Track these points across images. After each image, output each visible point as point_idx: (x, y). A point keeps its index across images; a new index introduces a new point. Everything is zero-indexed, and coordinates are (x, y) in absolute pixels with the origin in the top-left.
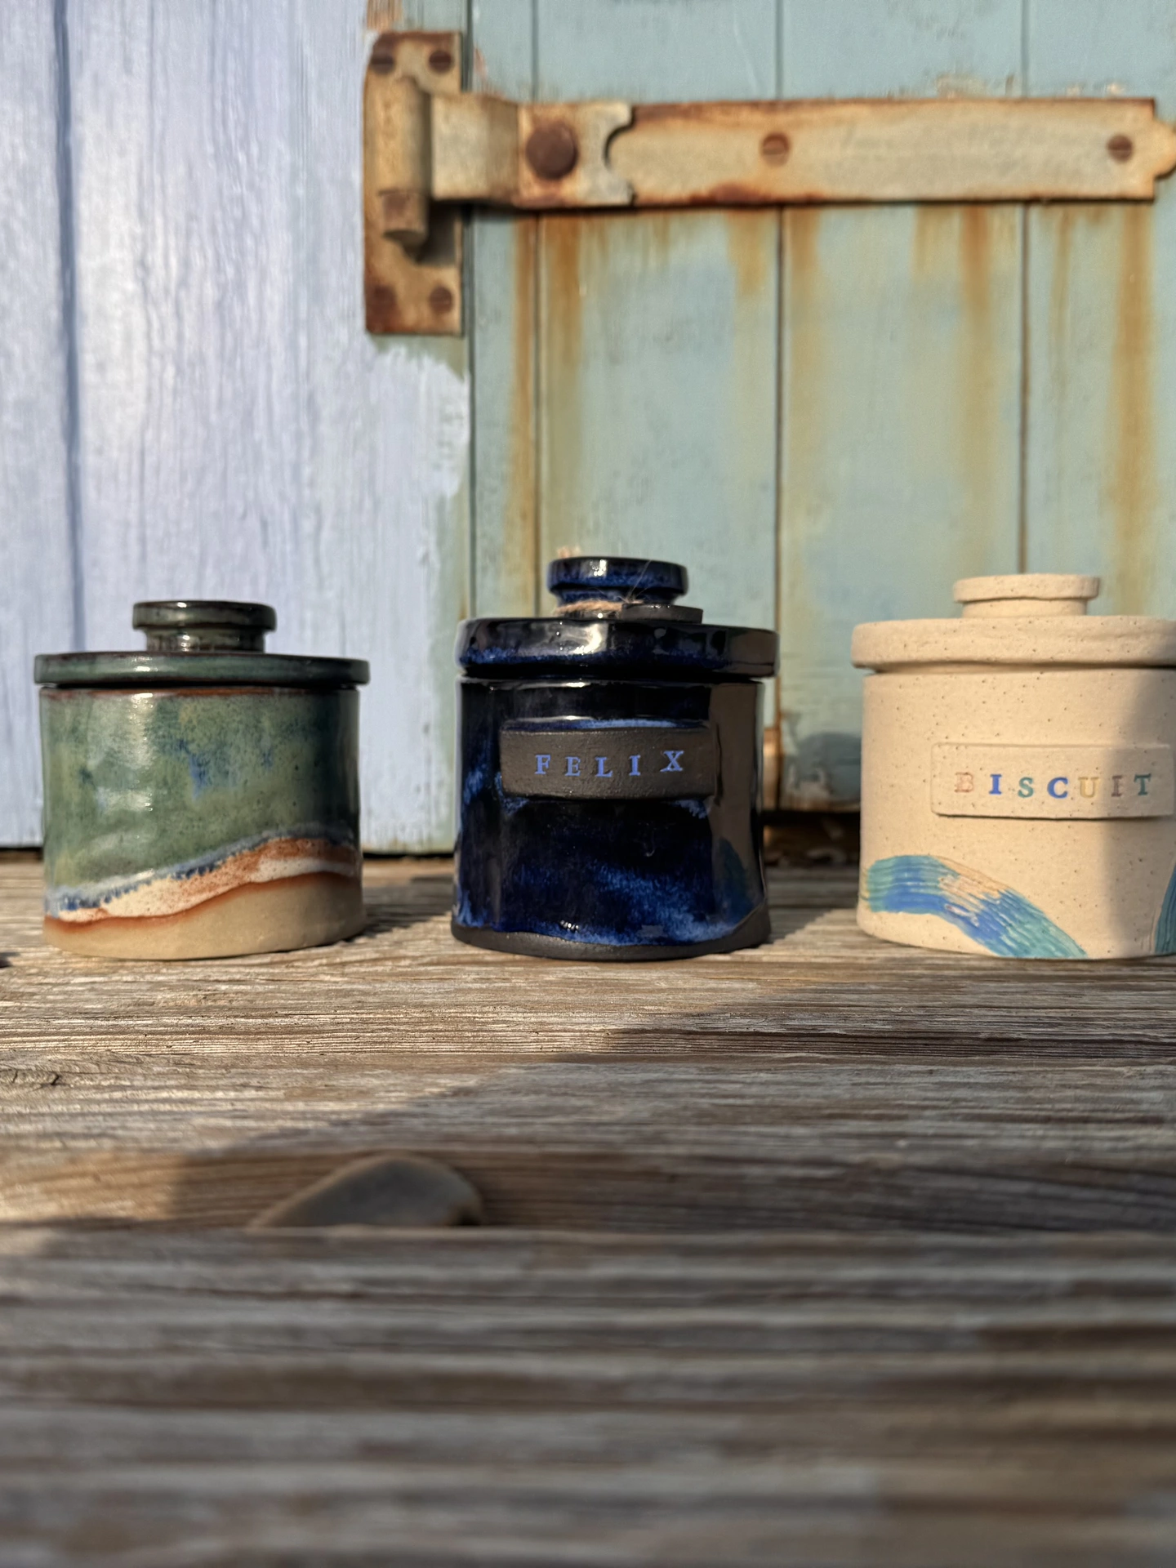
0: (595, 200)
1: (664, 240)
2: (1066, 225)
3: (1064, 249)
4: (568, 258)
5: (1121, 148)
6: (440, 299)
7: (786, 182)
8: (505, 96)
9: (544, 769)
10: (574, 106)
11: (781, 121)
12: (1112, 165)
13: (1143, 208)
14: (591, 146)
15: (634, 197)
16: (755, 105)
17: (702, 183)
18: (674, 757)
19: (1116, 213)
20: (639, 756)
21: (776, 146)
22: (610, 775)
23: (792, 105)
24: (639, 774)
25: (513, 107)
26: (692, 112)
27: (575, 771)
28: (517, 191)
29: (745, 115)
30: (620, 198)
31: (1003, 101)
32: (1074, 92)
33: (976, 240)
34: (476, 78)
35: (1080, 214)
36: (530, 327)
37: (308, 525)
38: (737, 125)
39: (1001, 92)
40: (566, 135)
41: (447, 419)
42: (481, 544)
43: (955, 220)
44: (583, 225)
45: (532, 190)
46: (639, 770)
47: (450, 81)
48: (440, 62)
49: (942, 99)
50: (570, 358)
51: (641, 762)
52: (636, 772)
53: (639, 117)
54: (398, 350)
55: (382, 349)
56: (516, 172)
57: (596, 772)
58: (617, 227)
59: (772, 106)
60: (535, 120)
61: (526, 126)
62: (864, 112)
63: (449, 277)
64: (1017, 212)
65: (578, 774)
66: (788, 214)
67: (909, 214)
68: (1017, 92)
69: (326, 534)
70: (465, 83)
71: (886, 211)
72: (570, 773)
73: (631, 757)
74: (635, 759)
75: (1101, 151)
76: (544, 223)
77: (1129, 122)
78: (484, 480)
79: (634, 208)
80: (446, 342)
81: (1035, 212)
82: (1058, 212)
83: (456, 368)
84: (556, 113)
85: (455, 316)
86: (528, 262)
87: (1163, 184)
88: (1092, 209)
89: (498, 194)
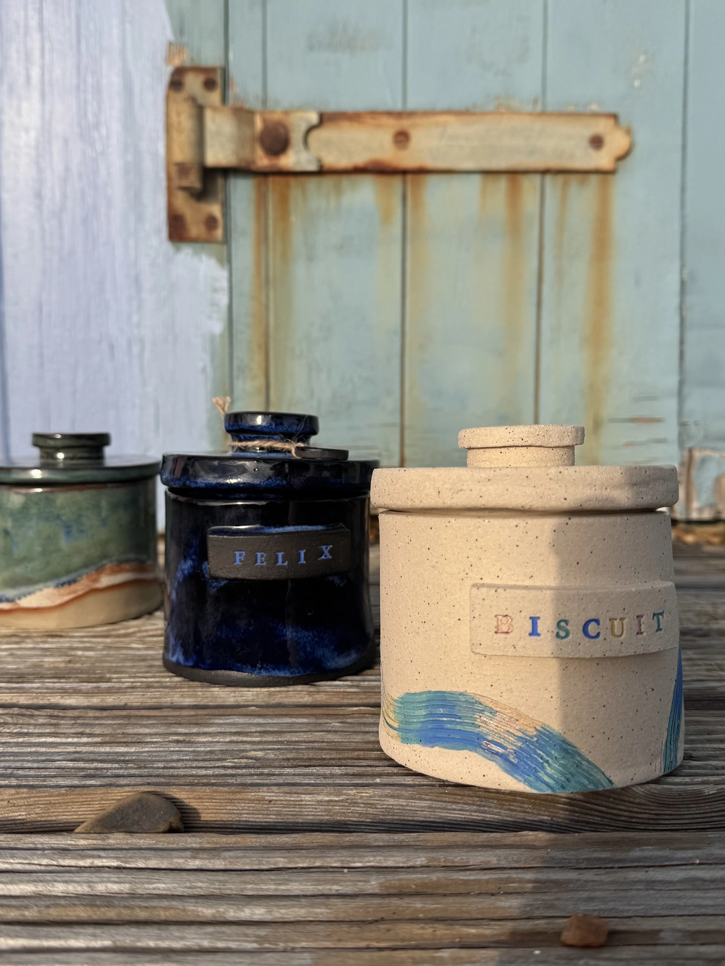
0: (299, 168)
1: (339, 191)
2: (565, 185)
3: (563, 200)
4: (284, 200)
5: (597, 142)
6: (211, 222)
7: (407, 159)
8: (247, 106)
9: (240, 561)
10: (287, 113)
11: (405, 123)
12: (591, 152)
13: (609, 177)
14: (296, 137)
15: (321, 167)
16: (390, 114)
17: (360, 159)
18: (326, 549)
19: (594, 179)
20: (305, 551)
21: (402, 138)
22: (286, 564)
23: (411, 114)
24: (305, 562)
25: (251, 113)
26: (354, 117)
27: (262, 562)
28: (253, 162)
29: (385, 120)
30: (313, 167)
31: (531, 114)
32: (571, 109)
33: (514, 195)
34: (231, 94)
35: (574, 180)
36: (262, 239)
37: (136, 350)
38: (380, 126)
39: (530, 108)
40: (282, 131)
41: (215, 290)
42: (235, 362)
43: (503, 183)
44: (293, 181)
45: (263, 161)
46: (305, 560)
47: (215, 97)
48: (209, 85)
49: (497, 113)
50: (286, 257)
51: (305, 554)
52: (303, 561)
53: (325, 119)
54: (187, 252)
55: (178, 250)
56: (253, 151)
57: (277, 562)
58: (312, 183)
59: (399, 115)
60: (264, 121)
61: (259, 124)
62: (451, 119)
63: (215, 210)
64: (537, 179)
65: (264, 564)
66: (409, 177)
67: (476, 179)
68: (539, 108)
69: (147, 355)
70: (224, 99)
71: (464, 177)
72: (259, 563)
73: (300, 551)
74: (302, 553)
75: (585, 143)
76: (271, 179)
77: (602, 127)
78: (237, 327)
79: (322, 172)
80: (214, 247)
81: (548, 178)
82: (561, 178)
83: (220, 261)
84: (276, 117)
85: (219, 233)
86: (261, 202)
87: (621, 163)
88: (579, 177)
89: (243, 165)
